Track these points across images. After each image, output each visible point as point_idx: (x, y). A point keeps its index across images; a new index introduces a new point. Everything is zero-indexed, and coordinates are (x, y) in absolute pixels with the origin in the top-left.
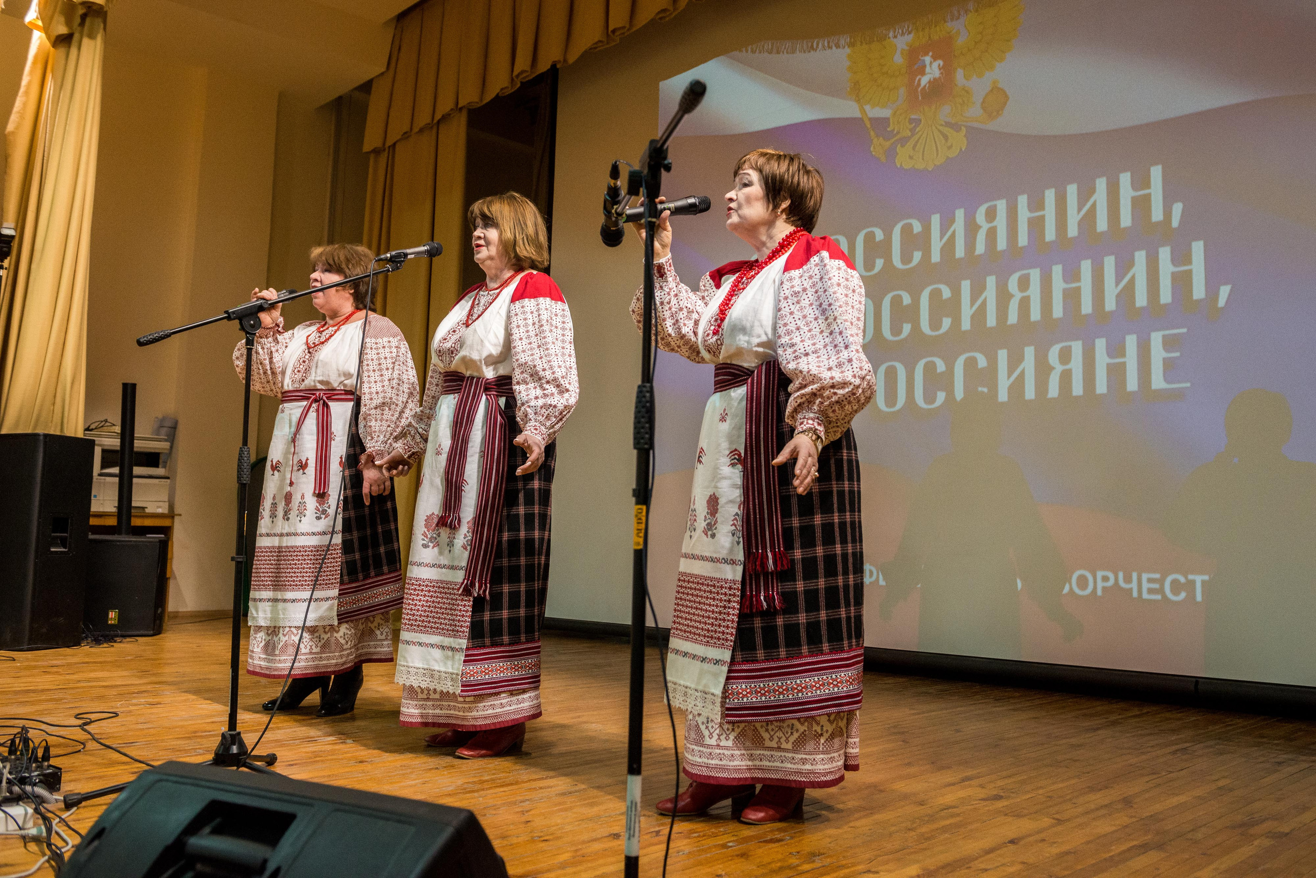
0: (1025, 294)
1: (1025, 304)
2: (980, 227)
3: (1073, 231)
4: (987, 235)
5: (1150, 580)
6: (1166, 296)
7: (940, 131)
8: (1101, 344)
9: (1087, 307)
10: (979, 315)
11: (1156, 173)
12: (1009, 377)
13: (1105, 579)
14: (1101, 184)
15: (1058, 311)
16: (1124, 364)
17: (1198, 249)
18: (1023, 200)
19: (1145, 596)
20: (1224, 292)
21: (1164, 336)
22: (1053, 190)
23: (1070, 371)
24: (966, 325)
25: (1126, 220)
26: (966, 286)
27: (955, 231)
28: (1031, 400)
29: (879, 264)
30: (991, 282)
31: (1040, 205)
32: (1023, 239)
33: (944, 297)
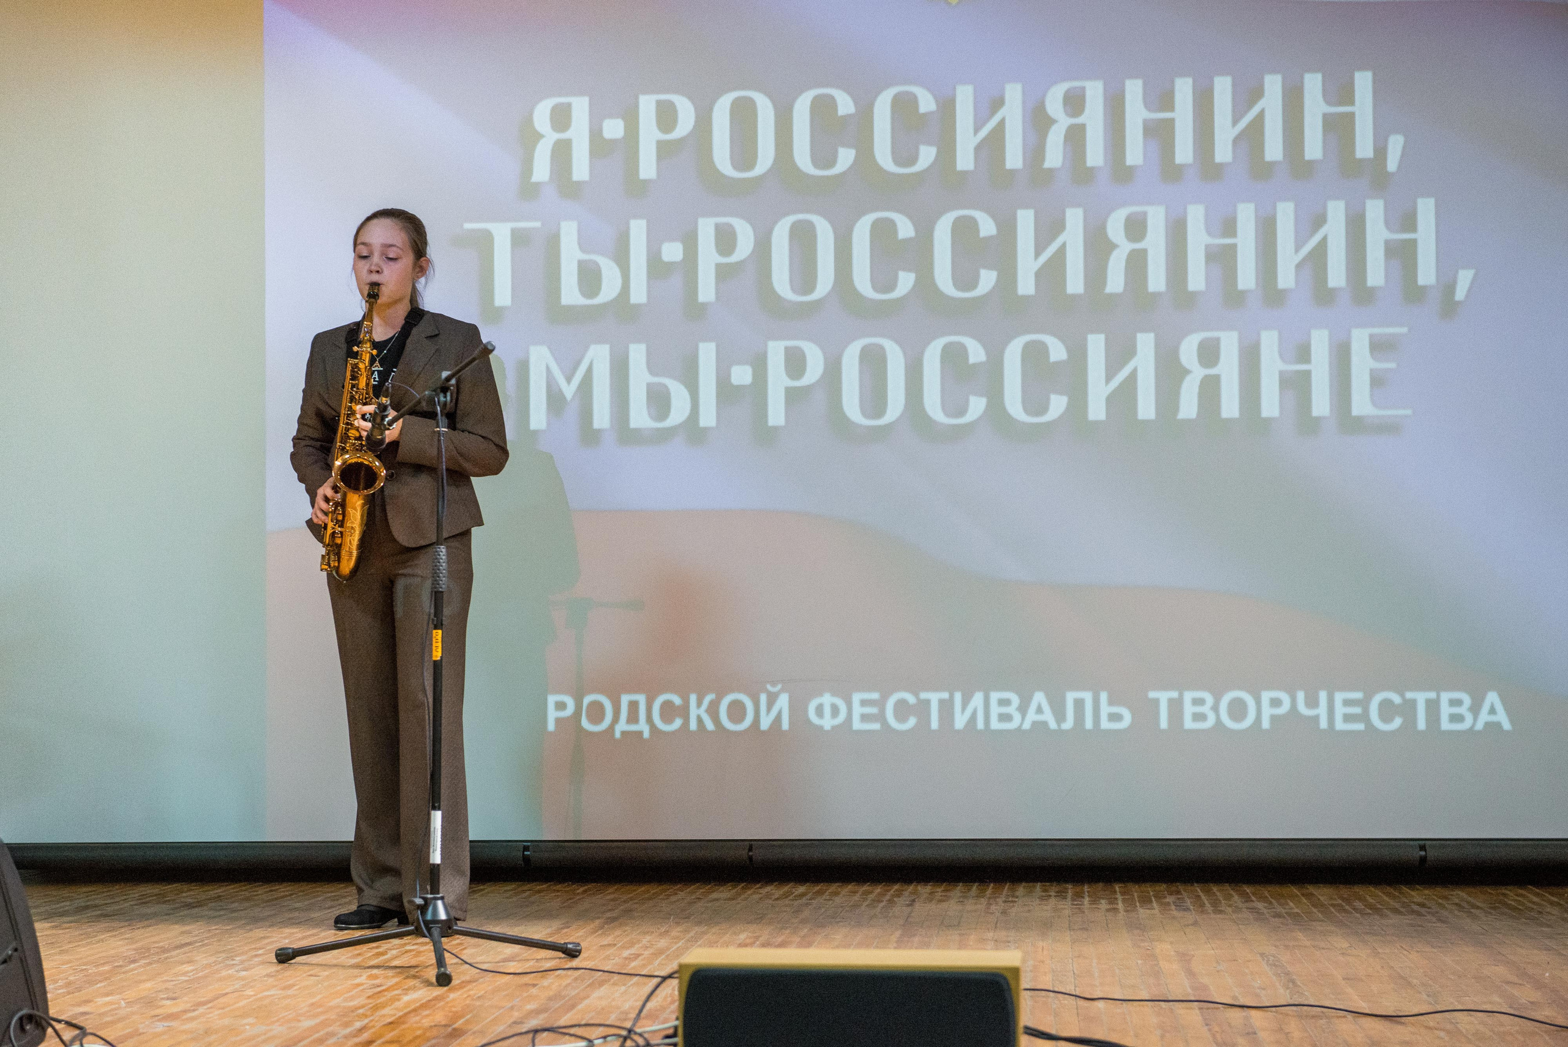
0: (1138, 246)
1: (1137, 263)
2: (1053, 121)
3: (1223, 153)
4: (1065, 137)
5: (1347, 703)
6: (1376, 276)
8: (1269, 342)
9: (1247, 277)
10: (1053, 271)
11: (1364, 82)
12: (1108, 379)
13: (1276, 703)
14: (1273, 85)
15: (1197, 279)
16: (1307, 374)
17: (1426, 209)
18: (1134, 89)
19: (1340, 725)
20: (1465, 278)
21: (1371, 336)
22: (1190, 81)
23: (1216, 379)
24: (1026, 286)
25: (1314, 147)
26: (1026, 220)
27: (1002, 123)
28: (1148, 421)
29: (846, 158)
30: (1075, 218)
31: (1166, 101)
32: (1135, 153)
33: (982, 234)
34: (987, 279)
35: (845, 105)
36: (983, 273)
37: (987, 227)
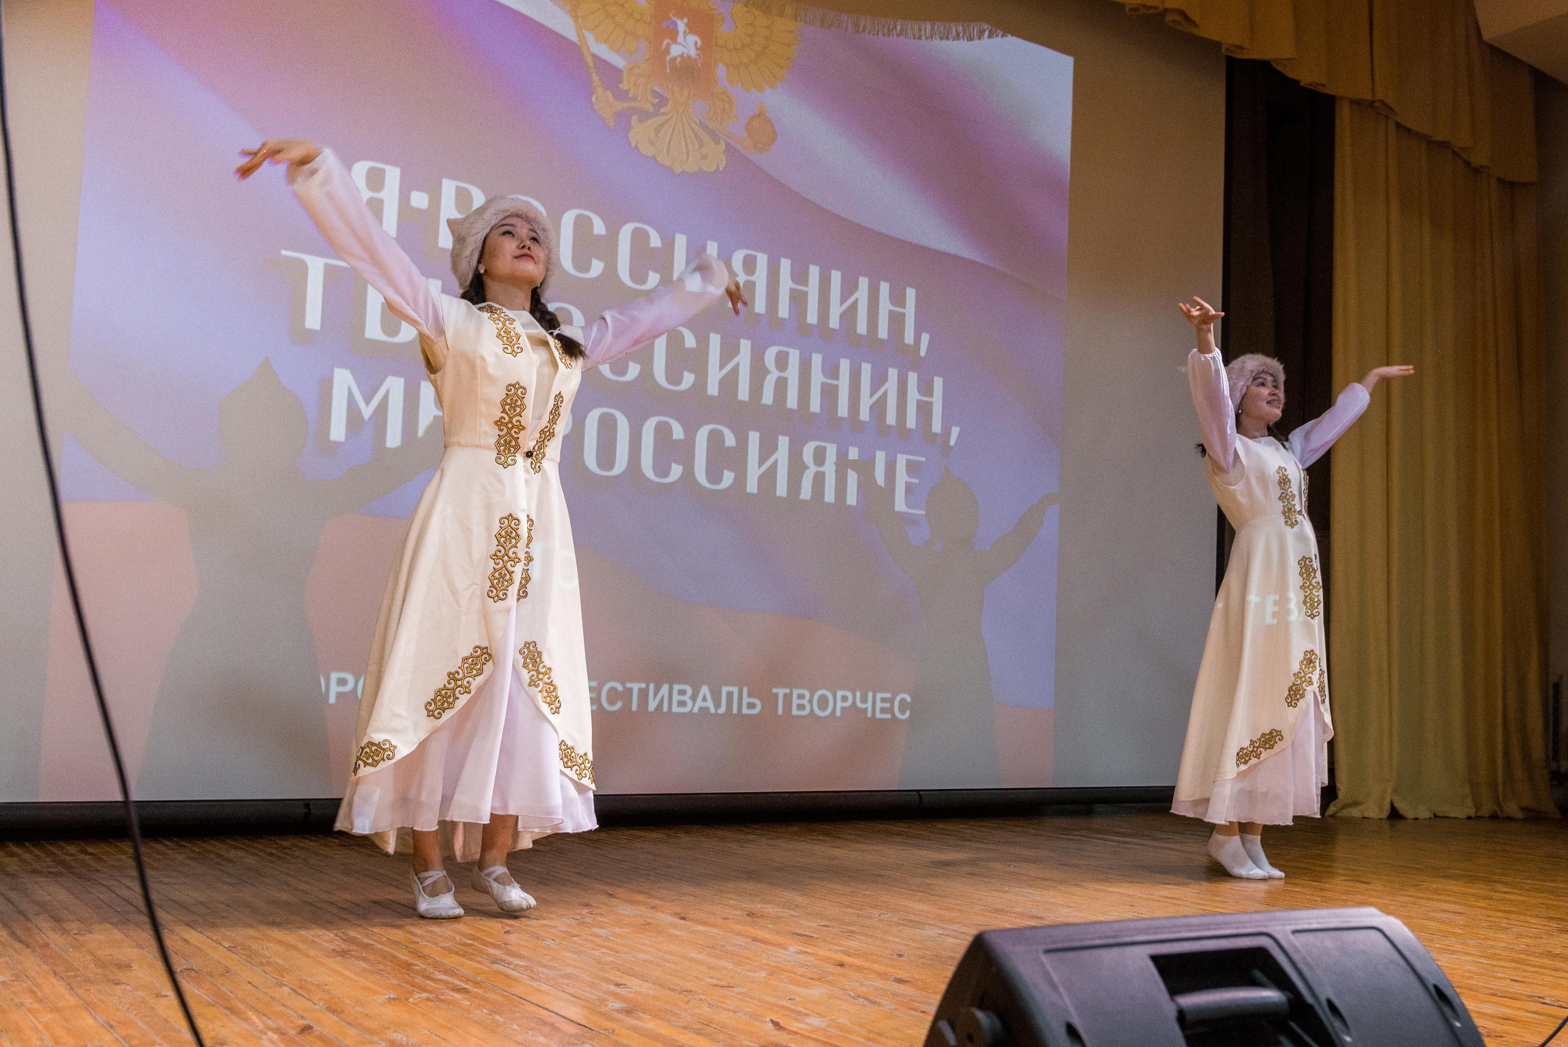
0: (782, 375)
1: (781, 386)
3: (834, 322)
5: (882, 700)
6: (911, 421)
7: (691, 128)
9: (843, 408)
10: (729, 382)
11: (911, 294)
12: (760, 466)
13: (844, 699)
14: (863, 284)
15: (815, 405)
17: (938, 384)
18: (785, 266)
19: (878, 715)
20: (955, 432)
21: (907, 460)
22: (818, 269)
23: (823, 474)
24: (713, 389)
25: (884, 331)
28: (782, 498)
29: (597, 267)
32: (784, 310)
34: (688, 379)
35: (599, 227)
36: (686, 374)
37: (690, 342)
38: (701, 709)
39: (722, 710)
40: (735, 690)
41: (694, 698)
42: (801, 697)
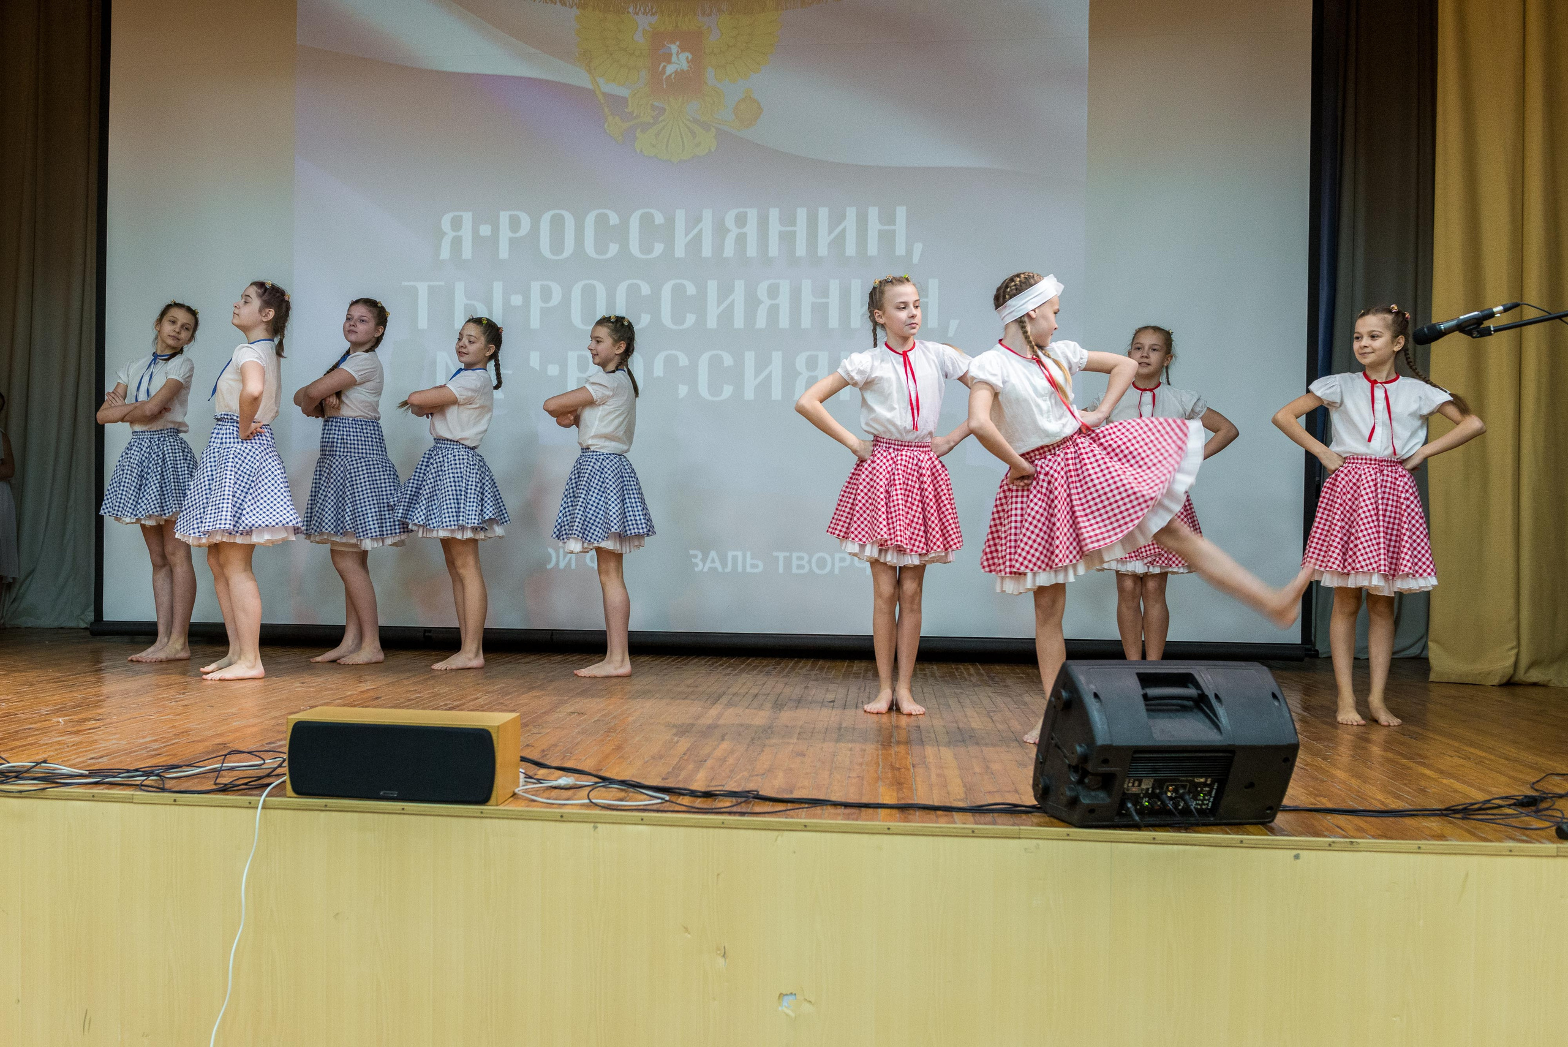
0: (773, 302)
1: (773, 311)
2: (729, 231)
3: (822, 251)
4: (736, 239)
7: (686, 125)
9: (834, 322)
10: (727, 315)
11: (901, 212)
12: (756, 377)
14: (852, 211)
15: (806, 322)
17: (933, 285)
18: (774, 214)
20: (954, 324)
22: (805, 210)
24: (712, 323)
25: (872, 249)
26: (712, 286)
27: (701, 230)
28: (777, 401)
29: (613, 249)
30: (740, 286)
31: (793, 222)
32: (774, 250)
33: (688, 293)
34: (691, 319)
35: (614, 219)
36: (688, 315)
37: (691, 290)
38: (710, 568)
39: (729, 569)
40: (740, 554)
41: (704, 561)
42: (800, 558)
